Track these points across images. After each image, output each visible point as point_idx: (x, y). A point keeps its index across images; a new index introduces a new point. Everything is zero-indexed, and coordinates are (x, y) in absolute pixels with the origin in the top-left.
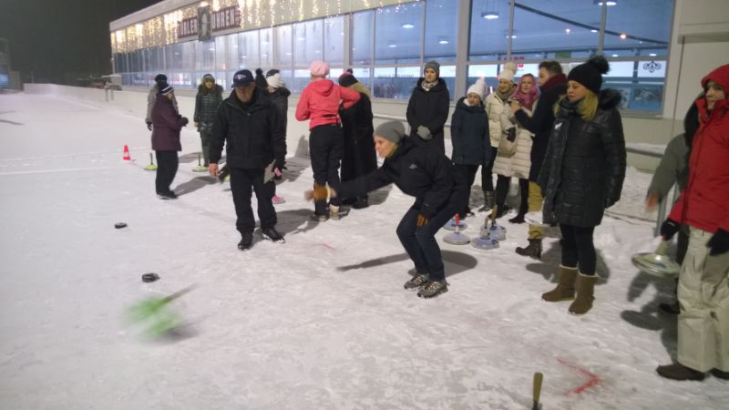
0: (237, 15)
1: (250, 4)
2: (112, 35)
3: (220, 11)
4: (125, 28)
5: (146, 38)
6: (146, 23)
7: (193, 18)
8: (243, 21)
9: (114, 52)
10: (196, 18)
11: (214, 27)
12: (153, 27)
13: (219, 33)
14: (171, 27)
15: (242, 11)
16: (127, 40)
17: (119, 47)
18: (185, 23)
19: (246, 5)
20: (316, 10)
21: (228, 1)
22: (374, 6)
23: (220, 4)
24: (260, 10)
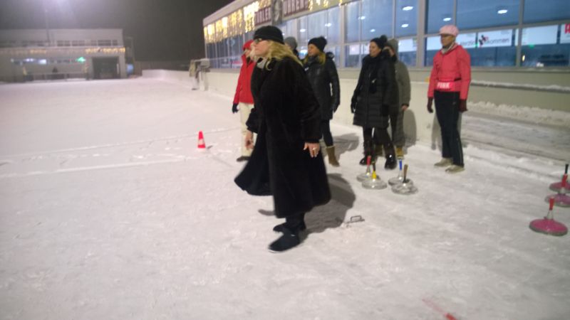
2: (205, 29)
4: (214, 22)
5: (230, 29)
6: (230, 17)
7: (267, 7)
8: (311, 4)
9: (206, 42)
12: (235, 19)
13: (290, 17)
14: (250, 17)
16: (216, 33)
17: (210, 38)
18: (261, 12)
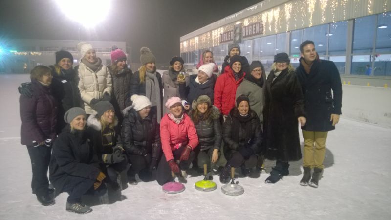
0: (261, 27)
1: (270, 20)
2: (181, 44)
3: (249, 26)
4: (188, 39)
5: (201, 44)
6: (201, 37)
7: (230, 31)
8: (265, 30)
9: (181, 52)
10: (232, 31)
11: (244, 35)
12: (205, 38)
13: (247, 38)
14: (216, 37)
15: (264, 24)
16: (189, 46)
17: (184, 50)
18: (225, 34)
19: (267, 20)
20: (323, 19)
21: (255, 20)
22: (378, 13)
23: (249, 21)
24: (278, 22)
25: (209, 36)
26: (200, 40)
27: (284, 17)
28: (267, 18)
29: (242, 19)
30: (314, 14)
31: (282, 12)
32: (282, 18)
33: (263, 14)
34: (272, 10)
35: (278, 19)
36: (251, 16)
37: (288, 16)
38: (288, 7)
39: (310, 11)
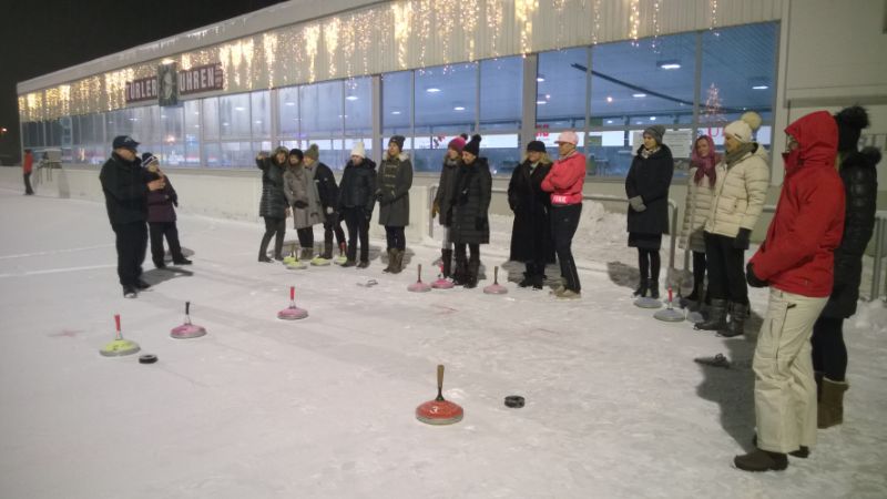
0: (217, 74)
1: (237, 62)
2: (21, 99)
3: (192, 70)
4: (42, 90)
6: (76, 85)
7: (151, 79)
8: (226, 82)
9: (23, 119)
11: (183, 89)
12: (87, 89)
13: (190, 96)
14: (116, 89)
15: (225, 70)
16: (44, 105)
17: (30, 114)
18: (138, 85)
19: (231, 63)
20: (333, 71)
21: (204, 58)
22: (414, 67)
23: (192, 61)
24: (252, 69)
25: (99, 84)
26: (74, 93)
27: (263, 59)
28: (230, 57)
29: (177, 55)
30: (318, 59)
31: (259, 49)
32: (260, 62)
33: (221, 49)
34: (240, 43)
35: (252, 61)
36: (194, 50)
37: (270, 58)
38: (270, 41)
39: (309, 53)
